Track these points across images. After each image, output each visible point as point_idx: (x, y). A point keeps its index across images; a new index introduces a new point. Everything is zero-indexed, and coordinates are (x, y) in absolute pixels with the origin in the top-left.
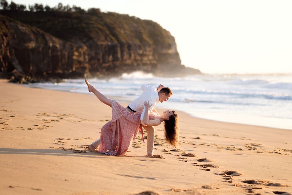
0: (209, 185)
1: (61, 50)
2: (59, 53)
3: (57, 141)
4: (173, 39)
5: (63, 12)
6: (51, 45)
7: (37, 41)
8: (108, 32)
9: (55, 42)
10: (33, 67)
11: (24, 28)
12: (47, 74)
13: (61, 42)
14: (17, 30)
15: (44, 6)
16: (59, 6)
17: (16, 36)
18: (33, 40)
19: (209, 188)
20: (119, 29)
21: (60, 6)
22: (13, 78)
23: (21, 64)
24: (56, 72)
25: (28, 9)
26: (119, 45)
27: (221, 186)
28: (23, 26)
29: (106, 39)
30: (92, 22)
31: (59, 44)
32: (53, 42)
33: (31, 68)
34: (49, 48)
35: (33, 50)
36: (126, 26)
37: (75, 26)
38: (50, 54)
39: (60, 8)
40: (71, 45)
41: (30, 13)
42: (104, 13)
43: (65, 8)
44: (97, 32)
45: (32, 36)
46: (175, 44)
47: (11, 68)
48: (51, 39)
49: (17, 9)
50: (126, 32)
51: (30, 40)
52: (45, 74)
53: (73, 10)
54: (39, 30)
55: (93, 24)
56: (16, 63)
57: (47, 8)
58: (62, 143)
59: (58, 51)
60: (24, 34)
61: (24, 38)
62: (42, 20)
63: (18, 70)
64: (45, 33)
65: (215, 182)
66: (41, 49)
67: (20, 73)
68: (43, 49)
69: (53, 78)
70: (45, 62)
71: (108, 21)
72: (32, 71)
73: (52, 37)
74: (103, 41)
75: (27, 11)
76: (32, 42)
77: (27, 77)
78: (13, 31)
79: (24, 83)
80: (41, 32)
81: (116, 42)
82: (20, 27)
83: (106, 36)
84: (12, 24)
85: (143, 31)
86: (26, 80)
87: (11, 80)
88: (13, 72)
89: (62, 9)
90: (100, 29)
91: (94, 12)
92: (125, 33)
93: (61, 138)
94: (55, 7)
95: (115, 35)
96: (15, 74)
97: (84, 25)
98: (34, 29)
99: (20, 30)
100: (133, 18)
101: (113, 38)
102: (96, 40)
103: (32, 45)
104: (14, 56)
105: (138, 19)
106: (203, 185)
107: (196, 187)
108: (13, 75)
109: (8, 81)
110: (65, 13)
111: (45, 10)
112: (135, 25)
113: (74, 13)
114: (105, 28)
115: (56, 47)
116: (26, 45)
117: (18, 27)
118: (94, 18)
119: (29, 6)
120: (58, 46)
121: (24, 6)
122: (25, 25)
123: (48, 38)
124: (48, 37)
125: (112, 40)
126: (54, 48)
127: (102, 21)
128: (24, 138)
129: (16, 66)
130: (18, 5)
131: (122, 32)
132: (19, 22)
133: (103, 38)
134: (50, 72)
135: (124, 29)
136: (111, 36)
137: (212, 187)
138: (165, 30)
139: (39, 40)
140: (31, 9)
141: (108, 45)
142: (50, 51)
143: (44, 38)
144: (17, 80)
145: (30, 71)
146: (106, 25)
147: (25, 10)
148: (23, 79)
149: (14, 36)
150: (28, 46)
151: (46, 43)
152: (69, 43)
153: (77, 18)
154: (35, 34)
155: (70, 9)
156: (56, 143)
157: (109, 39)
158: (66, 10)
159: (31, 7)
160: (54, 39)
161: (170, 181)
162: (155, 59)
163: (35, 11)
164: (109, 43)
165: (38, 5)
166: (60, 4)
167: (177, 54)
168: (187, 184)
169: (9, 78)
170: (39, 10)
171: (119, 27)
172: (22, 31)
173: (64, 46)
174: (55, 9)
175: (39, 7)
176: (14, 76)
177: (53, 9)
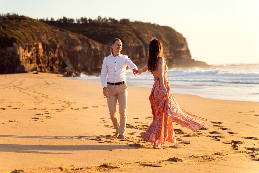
0: (221, 152)
1: (101, 51)
2: (99, 54)
3: (101, 120)
4: (185, 40)
5: (102, 22)
6: (93, 47)
7: (83, 45)
8: (135, 37)
9: (97, 46)
10: (80, 65)
11: (73, 36)
12: (91, 69)
13: (101, 45)
14: (68, 38)
15: (88, 19)
16: (98, 18)
17: (67, 42)
18: (80, 45)
19: (221, 154)
20: (144, 34)
21: (99, 18)
22: (66, 73)
23: (71, 62)
24: (98, 67)
25: (76, 22)
26: (144, 46)
27: (230, 152)
28: (73, 34)
29: (134, 42)
30: (124, 29)
31: (99, 47)
32: (95, 45)
33: (79, 65)
34: (92, 50)
35: (80, 52)
36: (149, 32)
37: (111, 32)
38: (93, 55)
39: (99, 20)
40: (108, 47)
41: (77, 25)
42: (132, 22)
43: (103, 20)
44: (127, 37)
45: (79, 42)
46: (186, 44)
47: (64, 66)
48: (93, 43)
49: (68, 22)
50: (149, 35)
51: (78, 45)
52: (89, 69)
53: (109, 21)
54: (84, 37)
55: (124, 31)
56: (68, 62)
57: (90, 20)
58: (106, 122)
59: (98, 52)
60: (73, 40)
61: (73, 43)
62: (86, 30)
63: (69, 67)
64: (89, 39)
65: (225, 150)
66: (86, 51)
67: (71, 69)
68: (87, 51)
69: (95, 73)
70: (89, 60)
71: (135, 28)
72: (80, 67)
73: (94, 41)
74: (132, 43)
75: (75, 24)
76: (79, 46)
77: (76, 72)
78: (65, 38)
79: (74, 76)
80: (86, 38)
81: (142, 44)
82: (70, 35)
83: (134, 39)
84: (64, 33)
85: (161, 35)
86: (76, 74)
87: (64, 74)
88: (66, 68)
89: (101, 20)
90: (129, 34)
91: (125, 22)
92: (148, 37)
93: (104, 118)
94: (96, 20)
95: (140, 39)
96: (67, 70)
97: (117, 32)
98: (81, 36)
99: (70, 37)
100: (154, 25)
101: (139, 41)
102: (126, 42)
103: (79, 48)
104: (66, 57)
105: (158, 25)
106: (216, 152)
107: (210, 154)
108: (66, 71)
109: (62, 75)
110: (103, 23)
111: (88, 22)
112: (156, 30)
113: (110, 23)
114: (133, 34)
115: (97, 49)
116: (75, 48)
117: (69, 35)
118: (125, 26)
119: (77, 20)
120: (98, 48)
121: (73, 19)
122: (74, 34)
123: (91, 43)
124: (91, 41)
125: (138, 42)
126: (96, 49)
127: (130, 28)
128: (77, 119)
129: (68, 64)
130: (69, 19)
131: (146, 36)
132: (70, 32)
133: (132, 41)
134: (93, 68)
135: (148, 34)
136: (138, 39)
137: (223, 153)
138: (178, 33)
139: (85, 44)
140: (78, 21)
141: (135, 46)
142: (93, 52)
143: (88, 43)
144: (69, 75)
145: (79, 67)
146: (134, 31)
147: (74, 22)
148: (74, 74)
149: (66, 42)
150: (77, 49)
151: (90, 47)
152: (107, 46)
153: (112, 27)
154: (81, 40)
155: (107, 20)
156: (101, 122)
157: (136, 41)
158: (104, 21)
159: (78, 20)
160: (96, 43)
161: (190, 150)
162: (171, 56)
163: (81, 23)
164: (137, 45)
165: (83, 19)
166: (99, 17)
167: (188, 51)
168: (204, 151)
169: (63, 74)
170: (84, 22)
171: (144, 32)
172: (72, 38)
173: (103, 48)
174: (95, 21)
175: (83, 20)
176: (67, 72)
177: (94, 21)
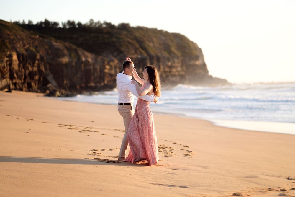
0: (240, 192)
1: (94, 64)
2: (91, 67)
3: (91, 152)
4: (200, 50)
5: (95, 27)
6: (84, 59)
7: (70, 56)
8: (137, 46)
9: (88, 57)
10: (67, 81)
11: (58, 44)
12: (81, 87)
13: (93, 56)
14: (51, 46)
15: (76, 22)
16: (90, 22)
17: (50, 52)
18: (66, 56)
19: (240, 195)
20: (148, 43)
21: (92, 22)
22: (48, 92)
23: (55, 78)
24: (89, 85)
25: (61, 26)
26: (148, 58)
27: (252, 193)
28: (56, 42)
29: (136, 52)
30: (123, 36)
31: (92, 59)
32: (86, 57)
33: (65, 82)
34: (82, 62)
35: (66, 65)
36: (155, 40)
37: (106, 40)
38: (83, 69)
39: (91, 24)
40: (102, 59)
41: (64, 29)
42: (133, 28)
43: (96, 23)
44: (127, 46)
45: (66, 52)
46: (202, 56)
47: (46, 82)
48: (83, 54)
49: (51, 26)
50: (155, 45)
51: (63, 55)
52: (78, 87)
53: (104, 26)
54: (72, 45)
55: (123, 38)
56: (50, 78)
57: (79, 24)
58: (97, 154)
59: (90, 65)
60: (58, 49)
61: (58, 54)
62: (74, 36)
63: (52, 85)
64: (77, 48)
65: (246, 189)
66: (74, 64)
67: (55, 87)
68: (76, 63)
69: (86, 91)
70: (78, 76)
71: (137, 35)
72: (66, 84)
73: (84, 51)
74: (133, 54)
75: (60, 28)
77: (62, 91)
78: (47, 47)
79: (58, 96)
80: (74, 47)
81: (145, 55)
82: (54, 43)
83: (136, 50)
84: (46, 40)
85: (171, 44)
86: (61, 93)
87: (46, 94)
88: (48, 86)
89: (94, 24)
90: (130, 43)
91: (124, 27)
93: (95, 149)
95: (145, 49)
96: (50, 88)
97: (114, 40)
98: (67, 44)
99: (53, 46)
100: (161, 32)
101: (143, 51)
102: (126, 53)
103: (65, 60)
104: (48, 71)
105: (166, 32)
106: (234, 193)
107: (227, 195)
108: (48, 89)
109: (42, 95)
111: (77, 26)
112: (163, 38)
113: (105, 28)
114: (134, 42)
115: (88, 62)
116: (60, 60)
117: (52, 43)
118: (124, 32)
119: (62, 23)
120: (90, 60)
121: (57, 23)
122: (58, 41)
123: (80, 53)
124: (80, 51)
125: (141, 53)
127: (131, 35)
128: (61, 150)
129: (50, 81)
130: (52, 22)
131: (151, 45)
132: (53, 38)
133: (133, 52)
134: (83, 85)
135: (153, 42)
136: (141, 49)
137: (243, 194)
138: (192, 42)
139: (72, 55)
141: (138, 58)
142: (83, 65)
143: (77, 53)
144: (52, 94)
145: (64, 85)
146: (136, 39)
147: (58, 27)
148: (58, 93)
149: (48, 52)
150: (62, 61)
151: (79, 58)
152: (101, 57)
153: (108, 33)
154: (68, 49)
155: (101, 24)
156: (91, 154)
157: (138, 52)
158: (97, 26)
159: (64, 24)
160: (87, 53)
161: (202, 189)
162: (183, 70)
163: (68, 27)
164: (139, 57)
166: (91, 20)
167: (204, 66)
168: (219, 192)
169: (44, 92)
170: (71, 26)
171: (148, 41)
172: (56, 47)
173: (96, 60)
174: (87, 25)
175: (71, 23)
176: (49, 90)
177: (85, 25)
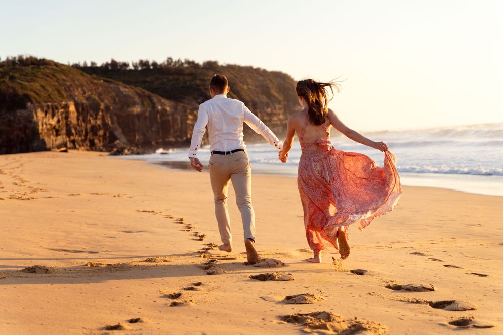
1: (173, 114)
2: (170, 118)
5: (174, 67)
6: (160, 108)
7: (143, 104)
9: (165, 105)
10: (139, 136)
11: (127, 90)
12: (157, 142)
13: (172, 103)
14: (119, 93)
15: (151, 62)
16: (168, 61)
17: (117, 100)
18: (138, 104)
20: (241, 85)
21: (170, 60)
22: (115, 150)
23: (123, 132)
24: (167, 140)
25: (131, 67)
28: (126, 88)
31: (170, 107)
32: (163, 105)
33: (137, 137)
34: (158, 111)
35: (138, 116)
36: (250, 81)
37: (188, 83)
38: (159, 120)
39: (169, 64)
40: (183, 107)
41: (135, 72)
42: (222, 67)
43: (175, 63)
45: (137, 99)
47: (113, 138)
48: (160, 102)
49: (119, 67)
50: (250, 87)
51: (134, 104)
52: (154, 143)
53: (186, 65)
54: (144, 91)
56: (118, 132)
57: (155, 64)
59: (168, 115)
60: (127, 97)
61: (127, 102)
62: (148, 80)
63: (121, 141)
64: (152, 94)
66: (147, 114)
67: (124, 143)
68: (150, 113)
70: (153, 129)
72: (138, 140)
73: (161, 98)
75: (131, 70)
76: (137, 106)
77: (132, 148)
78: (113, 94)
79: (126, 154)
80: (147, 93)
82: (122, 89)
84: (112, 86)
85: (270, 86)
86: (130, 151)
87: (112, 152)
88: (116, 142)
89: (173, 64)
91: (211, 66)
92: (249, 89)
94: (164, 63)
95: (236, 92)
96: (118, 145)
97: (198, 82)
98: (139, 90)
99: (121, 92)
100: (258, 70)
101: (235, 96)
103: (137, 110)
104: (116, 124)
105: (264, 71)
108: (115, 146)
109: (107, 153)
110: (176, 69)
111: (152, 67)
112: (261, 78)
113: (186, 68)
115: (166, 111)
116: (130, 110)
117: (119, 89)
118: (211, 73)
119: (133, 65)
120: (168, 109)
121: (127, 63)
122: (127, 86)
123: (155, 101)
126: (164, 111)
129: (118, 136)
130: (120, 63)
131: (246, 87)
132: (121, 83)
134: (160, 140)
135: (248, 85)
136: (232, 93)
139: (146, 103)
140: (136, 66)
142: (159, 115)
143: (152, 101)
144: (120, 152)
145: (136, 140)
147: (128, 68)
148: (126, 151)
149: (115, 100)
150: (133, 111)
151: (154, 107)
152: (182, 105)
153: (190, 74)
154: (140, 96)
155: (182, 64)
158: (177, 65)
159: (135, 65)
160: (163, 101)
163: (140, 68)
165: (144, 62)
166: (170, 59)
169: (110, 151)
170: (144, 67)
171: (241, 82)
172: (125, 93)
173: (175, 108)
174: (163, 66)
175: (144, 64)
176: (117, 147)
177: (161, 65)
